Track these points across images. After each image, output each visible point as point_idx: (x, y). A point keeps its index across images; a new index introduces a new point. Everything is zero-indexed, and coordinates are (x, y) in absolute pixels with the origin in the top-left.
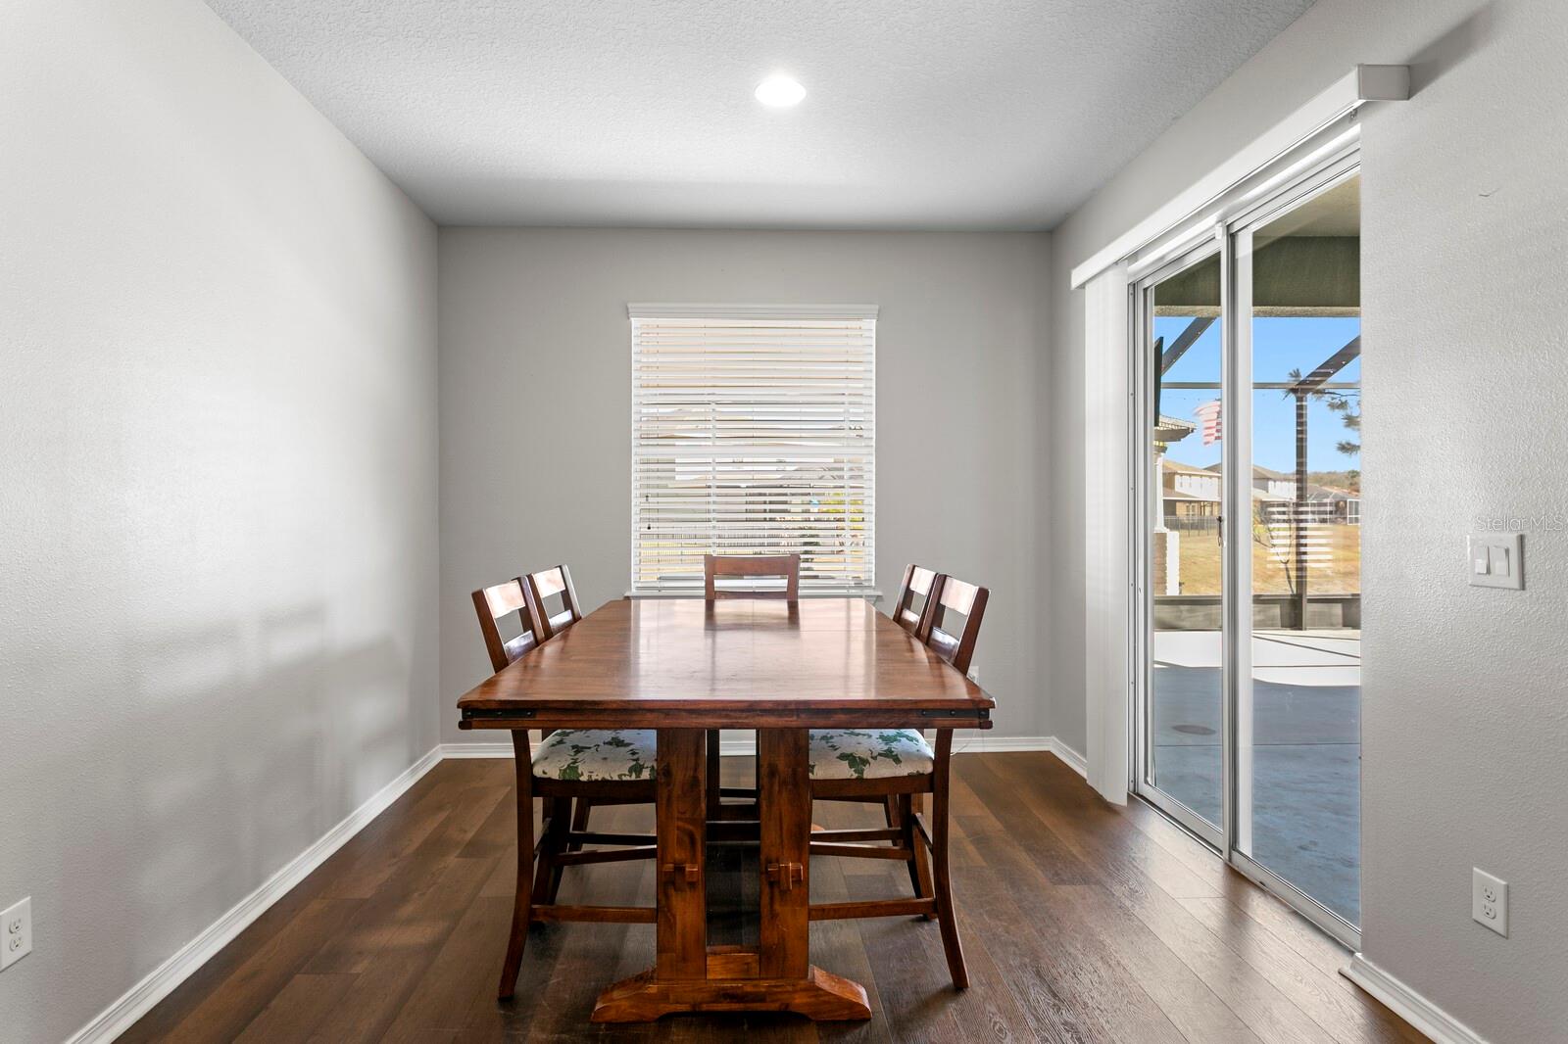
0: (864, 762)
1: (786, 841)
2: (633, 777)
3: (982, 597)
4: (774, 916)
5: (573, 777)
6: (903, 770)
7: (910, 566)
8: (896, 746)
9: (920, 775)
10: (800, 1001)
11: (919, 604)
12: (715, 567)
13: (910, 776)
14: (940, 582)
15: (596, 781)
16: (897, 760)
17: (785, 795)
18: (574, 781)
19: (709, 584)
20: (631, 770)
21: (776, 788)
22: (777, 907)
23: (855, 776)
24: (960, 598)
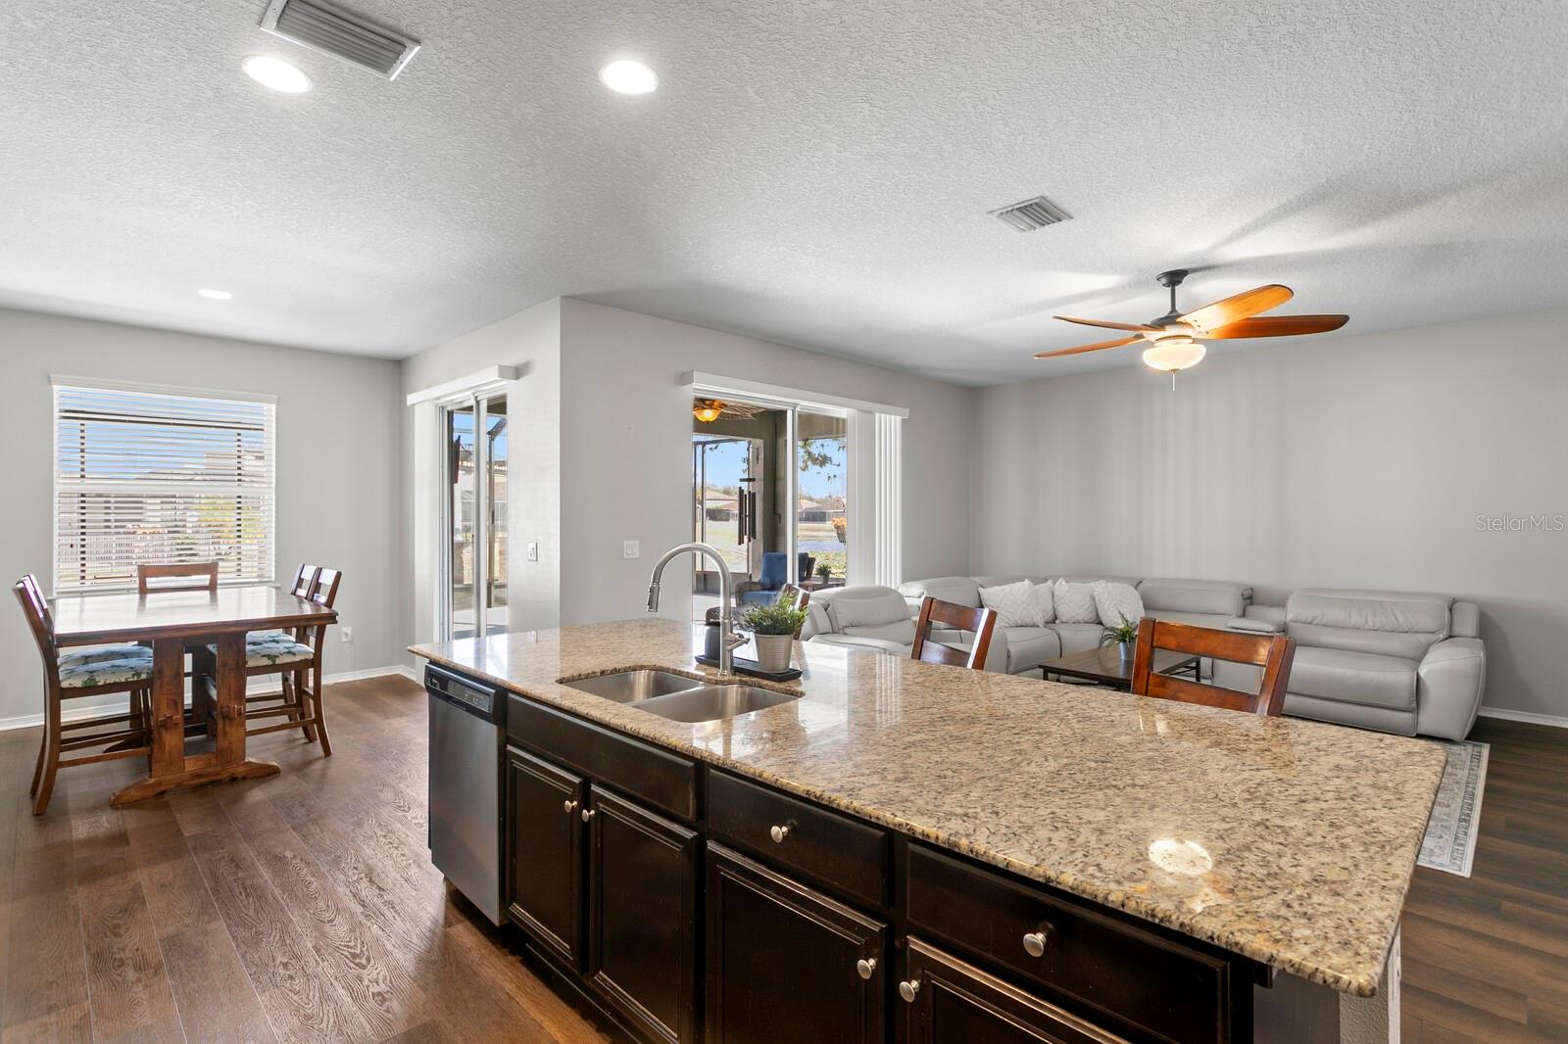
0: (277, 657)
1: (232, 697)
2: (136, 678)
3: (339, 575)
4: (225, 733)
5: (92, 684)
6: (297, 658)
7: (301, 565)
8: (292, 650)
9: (307, 660)
10: (240, 770)
11: (306, 585)
12: (145, 572)
13: (301, 661)
14: (319, 571)
15: (110, 684)
16: (294, 654)
17: (232, 675)
18: (94, 686)
19: (143, 584)
20: (133, 676)
21: (227, 673)
22: (227, 729)
23: (271, 663)
24: (327, 579)
